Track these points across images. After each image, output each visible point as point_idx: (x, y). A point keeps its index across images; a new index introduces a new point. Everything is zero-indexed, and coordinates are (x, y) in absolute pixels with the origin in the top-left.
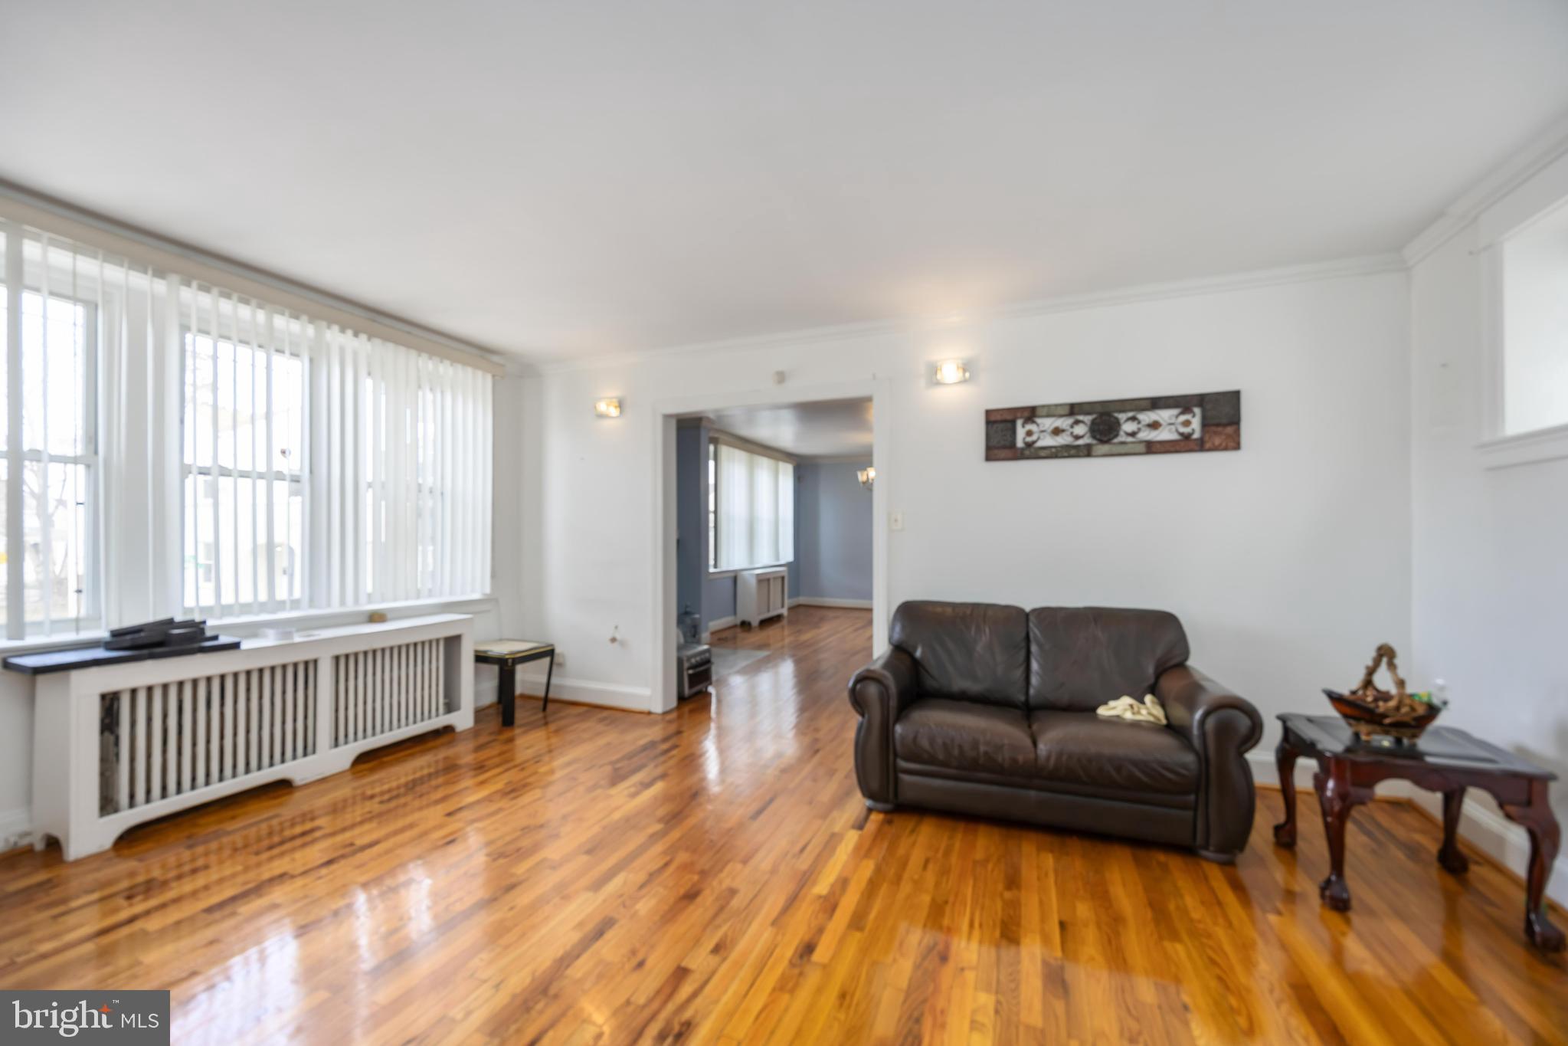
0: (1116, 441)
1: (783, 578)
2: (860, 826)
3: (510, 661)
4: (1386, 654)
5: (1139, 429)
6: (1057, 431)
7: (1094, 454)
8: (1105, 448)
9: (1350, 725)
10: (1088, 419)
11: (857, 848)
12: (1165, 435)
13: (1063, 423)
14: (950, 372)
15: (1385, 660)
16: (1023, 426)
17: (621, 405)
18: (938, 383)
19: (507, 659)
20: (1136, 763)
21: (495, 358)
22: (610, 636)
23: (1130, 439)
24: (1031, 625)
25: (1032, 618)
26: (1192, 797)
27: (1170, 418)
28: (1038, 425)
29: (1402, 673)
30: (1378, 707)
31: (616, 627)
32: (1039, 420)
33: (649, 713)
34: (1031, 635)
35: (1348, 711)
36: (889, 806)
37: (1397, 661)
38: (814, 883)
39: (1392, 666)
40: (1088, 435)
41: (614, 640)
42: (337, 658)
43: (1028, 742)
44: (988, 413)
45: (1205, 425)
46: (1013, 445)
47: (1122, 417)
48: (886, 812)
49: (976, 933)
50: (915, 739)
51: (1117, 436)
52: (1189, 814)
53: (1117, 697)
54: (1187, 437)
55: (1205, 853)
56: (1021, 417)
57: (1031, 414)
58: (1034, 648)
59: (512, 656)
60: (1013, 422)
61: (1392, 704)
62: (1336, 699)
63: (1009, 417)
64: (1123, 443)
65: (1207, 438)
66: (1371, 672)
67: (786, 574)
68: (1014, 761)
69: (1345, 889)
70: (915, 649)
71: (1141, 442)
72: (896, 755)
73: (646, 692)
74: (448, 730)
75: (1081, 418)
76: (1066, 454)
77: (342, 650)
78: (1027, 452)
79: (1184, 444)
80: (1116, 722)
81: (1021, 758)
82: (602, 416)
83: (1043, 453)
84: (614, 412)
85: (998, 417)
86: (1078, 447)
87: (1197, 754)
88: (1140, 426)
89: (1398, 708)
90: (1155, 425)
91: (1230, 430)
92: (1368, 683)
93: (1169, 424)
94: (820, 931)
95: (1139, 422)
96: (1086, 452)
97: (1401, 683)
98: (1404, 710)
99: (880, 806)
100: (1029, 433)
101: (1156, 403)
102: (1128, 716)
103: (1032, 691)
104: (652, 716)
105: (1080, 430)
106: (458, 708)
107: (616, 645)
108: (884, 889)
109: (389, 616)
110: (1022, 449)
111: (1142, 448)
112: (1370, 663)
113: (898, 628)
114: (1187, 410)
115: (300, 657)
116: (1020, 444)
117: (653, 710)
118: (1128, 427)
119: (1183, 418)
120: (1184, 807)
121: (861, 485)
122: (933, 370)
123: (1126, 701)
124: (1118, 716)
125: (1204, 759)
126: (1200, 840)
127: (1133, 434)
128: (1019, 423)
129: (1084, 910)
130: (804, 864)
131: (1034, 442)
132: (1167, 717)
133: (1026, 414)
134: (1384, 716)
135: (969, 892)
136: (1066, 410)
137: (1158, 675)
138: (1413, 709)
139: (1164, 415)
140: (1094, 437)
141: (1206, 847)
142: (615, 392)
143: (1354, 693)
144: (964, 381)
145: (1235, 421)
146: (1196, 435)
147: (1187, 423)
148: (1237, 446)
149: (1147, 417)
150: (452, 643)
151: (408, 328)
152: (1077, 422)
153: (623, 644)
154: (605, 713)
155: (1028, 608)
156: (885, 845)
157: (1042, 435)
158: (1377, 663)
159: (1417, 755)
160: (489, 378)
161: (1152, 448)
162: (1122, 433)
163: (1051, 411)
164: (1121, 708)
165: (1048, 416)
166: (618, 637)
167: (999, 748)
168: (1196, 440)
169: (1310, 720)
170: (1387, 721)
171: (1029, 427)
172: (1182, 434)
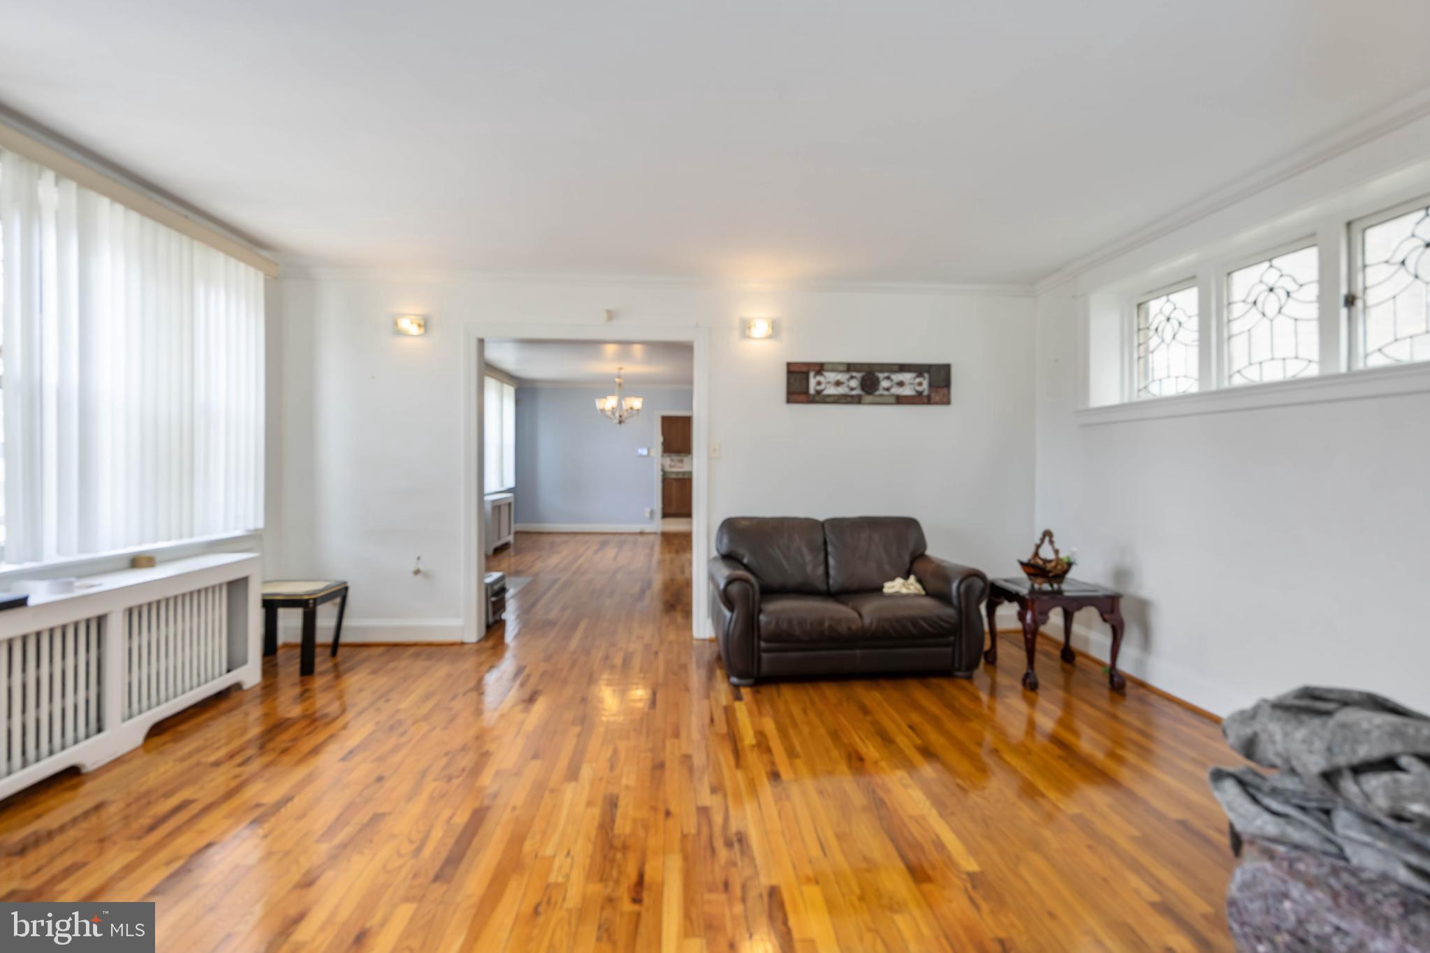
0: (877, 393)
1: (510, 504)
2: (738, 698)
3: (311, 602)
4: (1048, 534)
5: (892, 387)
6: (838, 383)
7: (863, 401)
8: (868, 398)
9: (1031, 579)
10: (859, 375)
11: (750, 713)
12: (907, 391)
13: (842, 377)
14: (761, 328)
15: (1047, 539)
16: (815, 377)
17: (425, 324)
18: (749, 337)
19: (308, 600)
20: (924, 619)
21: (264, 253)
22: (413, 567)
23: (886, 393)
24: (827, 531)
25: (826, 526)
26: (952, 638)
27: (911, 379)
28: (825, 377)
29: (1057, 546)
30: (1046, 567)
31: (419, 558)
32: (826, 374)
33: (462, 644)
34: (828, 539)
35: (1031, 571)
36: (751, 681)
37: (1055, 539)
38: (742, 740)
39: (1051, 542)
40: (859, 388)
41: (417, 572)
42: (130, 611)
43: (855, 615)
44: (789, 364)
45: (931, 385)
46: (806, 392)
47: (881, 376)
48: (751, 686)
49: (867, 742)
50: (777, 623)
51: (877, 389)
52: (949, 650)
53: (892, 579)
54: (920, 394)
55: (959, 674)
56: (813, 370)
57: (820, 368)
58: (830, 549)
59: (313, 597)
60: (807, 374)
61: (1053, 564)
62: (1023, 564)
63: (804, 369)
64: (881, 395)
65: (933, 395)
66: (1038, 547)
67: (512, 500)
68: (849, 629)
69: (1035, 677)
70: (743, 557)
71: (893, 395)
72: (759, 638)
73: (458, 622)
74: (237, 687)
75: (854, 374)
76: (844, 401)
77: (133, 602)
78: (817, 398)
79: (918, 399)
80: (896, 596)
81: (854, 627)
82: (399, 332)
83: (828, 400)
84: (414, 330)
85: (797, 369)
86: (852, 396)
87: (955, 608)
88: (893, 383)
89: (1056, 567)
90: (901, 384)
91: (945, 390)
92: (1036, 554)
93: (910, 384)
94: (773, 763)
95: (892, 381)
96: (857, 400)
97: (1057, 552)
98: (1059, 567)
99: (743, 682)
100: (819, 383)
101: (903, 368)
102: (904, 591)
103: (831, 582)
104: (467, 647)
105: (854, 383)
106: (245, 662)
107: (419, 576)
108: (791, 732)
109: (158, 558)
110: (814, 396)
111: (893, 400)
112: (1038, 542)
113: (725, 540)
114: (920, 375)
115: (93, 612)
116: (812, 391)
117: (466, 640)
118: (885, 384)
119: (918, 380)
120: (947, 645)
121: (599, 412)
122: (745, 326)
123: (899, 581)
124: (897, 592)
125: (960, 611)
126: (956, 665)
127: (888, 389)
128: (812, 374)
129: (915, 717)
130: (722, 727)
131: (822, 391)
132: (924, 588)
133: (817, 368)
134: (1049, 572)
135: (845, 722)
136: (844, 368)
137: (912, 562)
138: (1063, 567)
139: (907, 377)
140: (863, 389)
141: (959, 670)
142: (420, 310)
143: (1030, 560)
144: (770, 337)
145: (947, 384)
146: (926, 393)
147: (920, 384)
148: (948, 402)
149: (897, 377)
150: (237, 587)
151: (185, 212)
152: (852, 377)
153: (427, 575)
154: (412, 650)
155: (821, 518)
156: (768, 707)
157: (828, 386)
158: (1042, 540)
159: (1060, 592)
160: (261, 276)
161: (900, 400)
162: (881, 388)
163: (834, 367)
164: (895, 586)
165: (833, 370)
166: (422, 568)
167: (839, 621)
168: (926, 396)
169: (1006, 581)
170: (1051, 575)
171: (819, 378)
172: (917, 391)
